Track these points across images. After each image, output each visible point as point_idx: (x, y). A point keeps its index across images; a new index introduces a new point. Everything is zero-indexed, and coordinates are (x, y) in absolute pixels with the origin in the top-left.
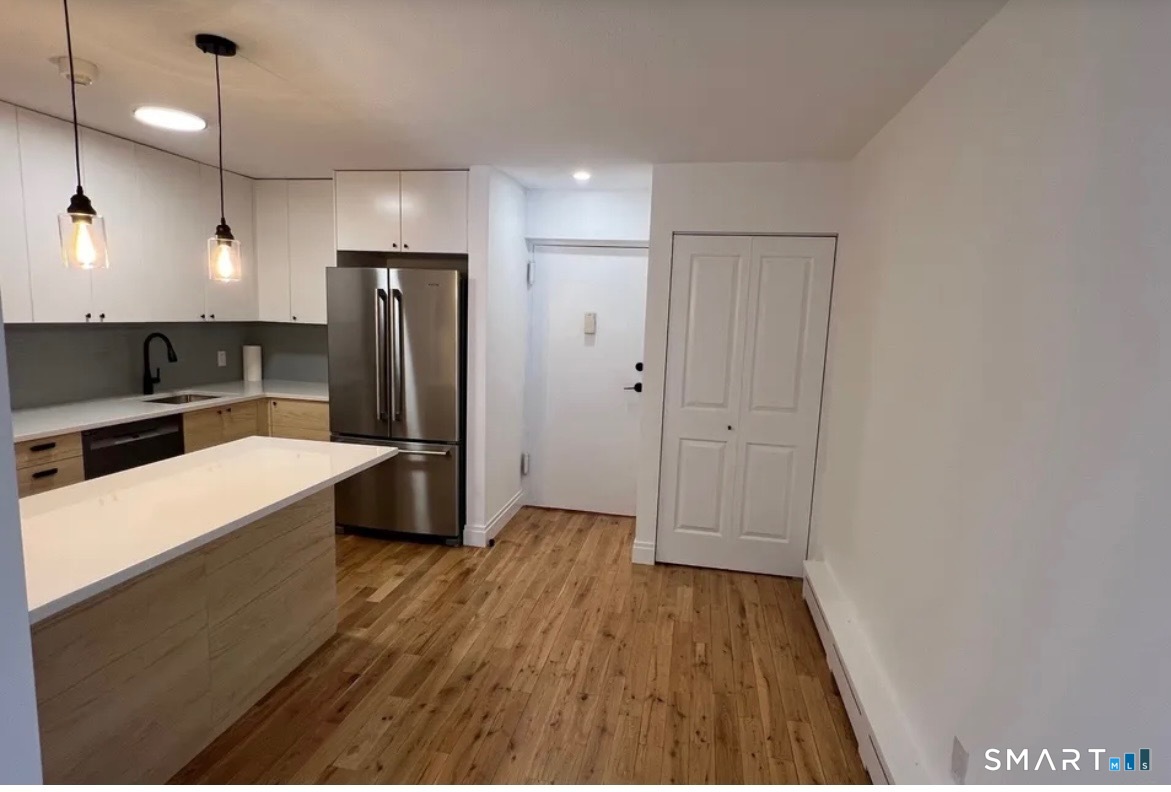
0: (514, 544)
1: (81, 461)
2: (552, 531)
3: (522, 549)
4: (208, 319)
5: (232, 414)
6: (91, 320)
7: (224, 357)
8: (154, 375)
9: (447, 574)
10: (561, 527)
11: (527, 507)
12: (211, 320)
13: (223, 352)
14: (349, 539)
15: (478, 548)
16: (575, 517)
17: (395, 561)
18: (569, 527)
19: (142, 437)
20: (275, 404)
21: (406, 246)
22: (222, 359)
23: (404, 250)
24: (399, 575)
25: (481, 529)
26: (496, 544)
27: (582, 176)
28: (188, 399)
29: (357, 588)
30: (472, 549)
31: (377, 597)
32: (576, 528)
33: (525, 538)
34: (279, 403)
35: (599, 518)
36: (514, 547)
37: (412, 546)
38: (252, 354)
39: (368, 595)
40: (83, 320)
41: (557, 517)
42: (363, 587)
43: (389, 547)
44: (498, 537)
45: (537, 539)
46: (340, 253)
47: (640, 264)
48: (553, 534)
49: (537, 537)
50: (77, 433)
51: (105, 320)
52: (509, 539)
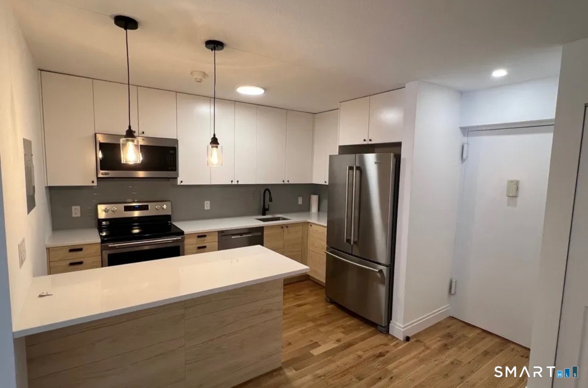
0: (425, 345)
1: (217, 244)
2: (461, 345)
3: (428, 351)
4: (286, 182)
5: (289, 228)
6: (233, 183)
7: (301, 200)
8: (267, 207)
9: (364, 352)
10: (471, 344)
11: (452, 318)
12: (288, 183)
13: (301, 198)
14: (331, 306)
15: (398, 339)
16: (489, 338)
17: (343, 330)
18: (477, 346)
19: (244, 236)
20: (311, 225)
21: (370, 140)
22: (300, 201)
23: (370, 143)
24: (338, 341)
25: (401, 327)
26: (412, 341)
27: (499, 73)
28: (278, 219)
29: (312, 341)
30: (394, 338)
31: (316, 352)
32: (485, 349)
33: (435, 343)
34: (313, 225)
35: (512, 346)
36: (423, 348)
37: (361, 323)
38: (314, 199)
39: (313, 348)
40: (230, 183)
41: (472, 334)
42: (315, 341)
43: (348, 318)
44: (415, 336)
45: (445, 347)
46: (340, 147)
47: (546, 139)
48: (460, 348)
49: (446, 345)
50: (216, 231)
51: (239, 183)
52: (422, 340)
